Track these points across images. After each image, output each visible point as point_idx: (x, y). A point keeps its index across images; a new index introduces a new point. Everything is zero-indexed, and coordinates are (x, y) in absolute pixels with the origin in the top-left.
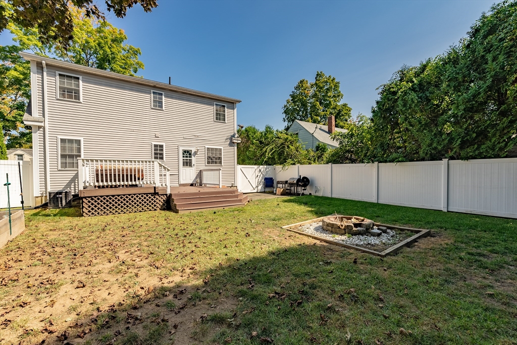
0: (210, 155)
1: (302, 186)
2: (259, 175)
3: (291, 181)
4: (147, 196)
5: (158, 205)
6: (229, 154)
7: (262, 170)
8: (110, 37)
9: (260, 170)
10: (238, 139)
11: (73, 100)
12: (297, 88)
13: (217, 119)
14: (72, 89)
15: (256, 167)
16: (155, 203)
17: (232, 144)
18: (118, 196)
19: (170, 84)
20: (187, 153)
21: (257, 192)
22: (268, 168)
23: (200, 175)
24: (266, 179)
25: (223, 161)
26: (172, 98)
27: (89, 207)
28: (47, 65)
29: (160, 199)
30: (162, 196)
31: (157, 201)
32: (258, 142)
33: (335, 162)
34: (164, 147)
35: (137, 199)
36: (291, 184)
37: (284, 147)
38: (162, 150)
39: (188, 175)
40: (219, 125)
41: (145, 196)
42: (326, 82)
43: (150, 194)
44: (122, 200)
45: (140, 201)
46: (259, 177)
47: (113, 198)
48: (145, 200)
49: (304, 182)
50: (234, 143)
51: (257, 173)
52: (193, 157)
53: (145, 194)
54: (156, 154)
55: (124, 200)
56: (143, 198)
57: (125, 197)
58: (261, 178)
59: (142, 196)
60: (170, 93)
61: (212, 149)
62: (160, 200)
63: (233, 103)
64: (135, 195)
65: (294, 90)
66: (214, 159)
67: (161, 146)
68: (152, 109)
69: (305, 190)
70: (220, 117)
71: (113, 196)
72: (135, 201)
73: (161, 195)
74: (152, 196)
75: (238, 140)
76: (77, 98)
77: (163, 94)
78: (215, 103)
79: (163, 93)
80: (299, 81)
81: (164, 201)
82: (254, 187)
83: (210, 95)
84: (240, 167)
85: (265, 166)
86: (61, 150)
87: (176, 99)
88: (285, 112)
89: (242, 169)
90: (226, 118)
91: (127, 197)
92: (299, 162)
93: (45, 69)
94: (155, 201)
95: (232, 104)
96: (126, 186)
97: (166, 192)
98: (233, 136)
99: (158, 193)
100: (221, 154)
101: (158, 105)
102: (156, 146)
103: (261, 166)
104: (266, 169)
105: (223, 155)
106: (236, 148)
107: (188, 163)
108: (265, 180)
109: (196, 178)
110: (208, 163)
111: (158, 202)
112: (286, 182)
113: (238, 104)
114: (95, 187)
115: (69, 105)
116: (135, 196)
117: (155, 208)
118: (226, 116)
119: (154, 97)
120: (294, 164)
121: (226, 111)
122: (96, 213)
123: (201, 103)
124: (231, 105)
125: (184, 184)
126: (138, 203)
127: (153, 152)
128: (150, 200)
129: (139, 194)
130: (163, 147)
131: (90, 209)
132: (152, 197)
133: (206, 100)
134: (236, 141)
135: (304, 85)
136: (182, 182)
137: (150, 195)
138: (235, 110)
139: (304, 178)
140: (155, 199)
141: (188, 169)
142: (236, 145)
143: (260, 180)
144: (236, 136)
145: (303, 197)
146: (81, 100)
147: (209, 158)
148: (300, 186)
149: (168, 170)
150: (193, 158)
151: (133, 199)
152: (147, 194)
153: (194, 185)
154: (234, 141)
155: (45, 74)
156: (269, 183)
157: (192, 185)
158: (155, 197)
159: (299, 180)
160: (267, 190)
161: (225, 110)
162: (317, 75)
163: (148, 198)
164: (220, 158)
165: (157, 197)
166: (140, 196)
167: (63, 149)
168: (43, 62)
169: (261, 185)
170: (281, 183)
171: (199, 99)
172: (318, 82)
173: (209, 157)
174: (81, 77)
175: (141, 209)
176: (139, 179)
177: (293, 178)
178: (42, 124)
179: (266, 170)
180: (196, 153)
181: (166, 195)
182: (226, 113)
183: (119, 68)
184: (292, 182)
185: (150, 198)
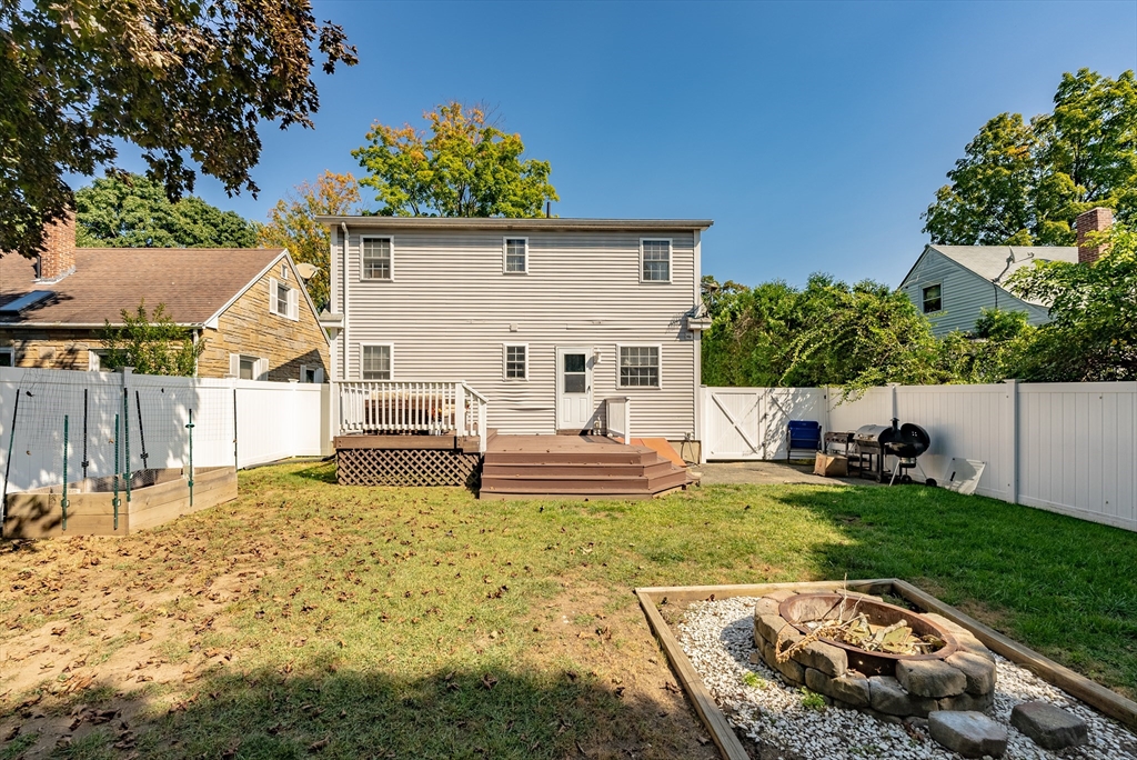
0: (629, 363)
1: (900, 454)
2: (771, 413)
3: (864, 436)
4: (442, 454)
5: (461, 475)
6: (681, 360)
7: (780, 401)
8: (496, 155)
9: (774, 401)
10: (704, 320)
11: (382, 279)
12: (978, 146)
13: (647, 276)
14: (380, 261)
15: (760, 391)
16: (456, 471)
17: (686, 333)
18: (392, 450)
19: (548, 217)
20: (575, 363)
21: (764, 460)
22: (803, 395)
23: (602, 411)
24: (793, 425)
25: (660, 378)
26: (544, 245)
27: (348, 467)
28: (348, 227)
29: (465, 461)
30: (470, 457)
31: (461, 466)
32: (783, 323)
33: (1036, 375)
34: (527, 350)
35: (423, 459)
36: (865, 445)
37: (854, 332)
38: (523, 358)
39: (576, 411)
40: (654, 290)
41: (438, 454)
42: (1110, 98)
43: (446, 450)
44: (397, 459)
45: (428, 463)
46: (769, 418)
47: (383, 455)
48: (438, 463)
49: (909, 439)
50: (692, 331)
51: (765, 406)
52: (587, 369)
53: (437, 450)
54: (510, 366)
55: (401, 459)
56: (433, 458)
57: (402, 454)
58: (777, 422)
59: (433, 454)
60: (540, 237)
61: (634, 350)
62: (466, 466)
63: (692, 231)
64: (419, 450)
65: (963, 155)
66: (640, 372)
67: (522, 349)
68: (505, 274)
69: (913, 466)
70: (654, 271)
71: (383, 451)
72: (419, 463)
73: (469, 454)
74: (451, 454)
75: (702, 323)
76: (387, 274)
77: (527, 241)
78: (642, 239)
79: (527, 239)
80: (985, 124)
81: (473, 466)
82: (755, 445)
83: (627, 223)
84: (709, 391)
85: (792, 390)
86: (365, 364)
87: (553, 245)
88: (930, 227)
89: (717, 397)
90: (671, 271)
91: (406, 455)
92: (898, 377)
93: (347, 235)
94: (456, 467)
95: (686, 233)
96: (413, 432)
97: (478, 448)
98: (692, 314)
99: (461, 450)
100: (656, 361)
101: (517, 264)
102: (511, 349)
103: (778, 390)
104: (795, 396)
105: (660, 362)
106: (697, 343)
107: (575, 386)
108: (789, 427)
109: (595, 417)
110: (624, 382)
111: (463, 468)
112: (850, 438)
113: (704, 232)
114: (364, 431)
115: (378, 288)
116: (419, 454)
117: (456, 480)
118: (671, 267)
119: (509, 251)
120: (882, 383)
121: (671, 255)
122: (357, 481)
123: (608, 245)
124: (684, 238)
125: (566, 430)
126: (424, 467)
127: (506, 361)
128: (447, 462)
129: (428, 450)
130: (524, 352)
131: (348, 471)
132: (451, 458)
133: (620, 237)
134: (699, 326)
135: (1002, 134)
136: (562, 426)
137: (447, 454)
138: (698, 249)
139: (909, 428)
140: (456, 462)
141: (575, 396)
142: (698, 335)
143: (773, 427)
144: (699, 313)
145: (899, 487)
146: (392, 278)
147: (624, 371)
148: (890, 451)
149: (483, 402)
150: (588, 373)
151: (415, 459)
152: (441, 451)
153: (589, 433)
154: (692, 326)
155: (346, 242)
156: (804, 436)
157: (584, 433)
158: (455, 458)
159: (887, 435)
160: (797, 455)
161: (668, 253)
162: (1064, 85)
163: (442, 458)
164: (655, 371)
165: (460, 457)
166: (428, 454)
167: (367, 363)
168: (343, 224)
169: (778, 442)
170: (838, 438)
171: (604, 237)
172: (1064, 109)
173: (626, 369)
174: (392, 238)
175: (429, 480)
176: (433, 419)
177: (873, 427)
178: (341, 325)
179: (794, 399)
180: (594, 361)
181: (478, 454)
182: (671, 259)
183: (510, 208)
184: (866, 439)
185: (446, 458)
